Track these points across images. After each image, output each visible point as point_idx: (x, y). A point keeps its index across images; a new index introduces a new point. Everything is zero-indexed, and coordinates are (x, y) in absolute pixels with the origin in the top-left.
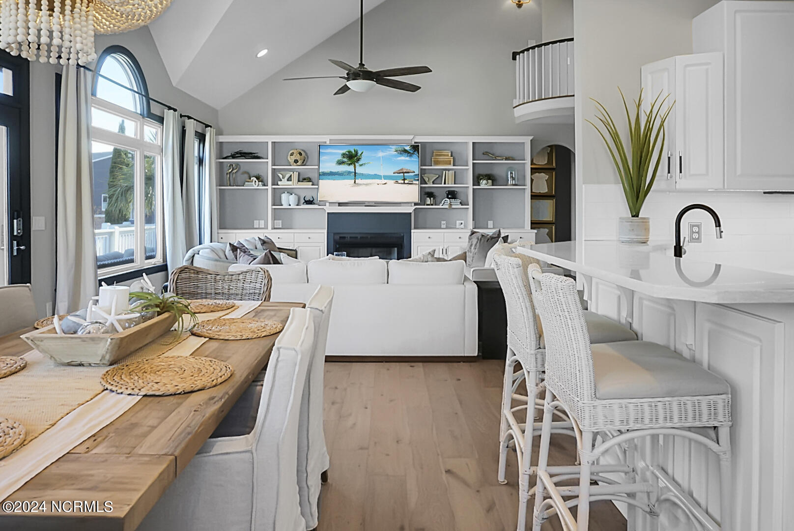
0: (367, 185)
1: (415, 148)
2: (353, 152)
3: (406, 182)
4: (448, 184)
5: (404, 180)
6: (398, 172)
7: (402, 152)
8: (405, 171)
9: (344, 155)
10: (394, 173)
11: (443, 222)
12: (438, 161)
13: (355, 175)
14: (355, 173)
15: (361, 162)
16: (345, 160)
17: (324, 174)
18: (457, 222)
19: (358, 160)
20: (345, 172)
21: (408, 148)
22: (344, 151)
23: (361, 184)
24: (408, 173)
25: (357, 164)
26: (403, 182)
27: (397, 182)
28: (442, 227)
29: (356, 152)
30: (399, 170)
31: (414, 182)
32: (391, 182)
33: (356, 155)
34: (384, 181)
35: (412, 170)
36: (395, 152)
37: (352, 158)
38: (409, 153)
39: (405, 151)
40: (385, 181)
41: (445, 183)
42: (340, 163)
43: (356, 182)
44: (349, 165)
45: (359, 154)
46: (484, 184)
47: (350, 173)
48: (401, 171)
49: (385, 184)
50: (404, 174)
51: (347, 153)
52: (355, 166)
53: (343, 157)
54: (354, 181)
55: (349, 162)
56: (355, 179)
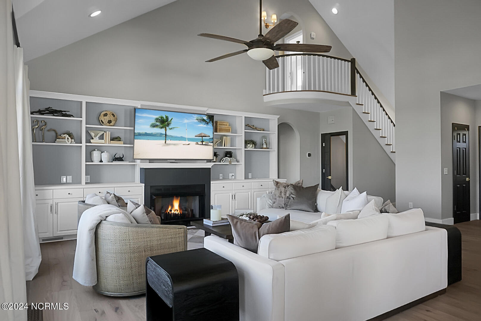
0: (174, 144)
1: (211, 117)
2: (165, 118)
3: (204, 143)
4: (227, 146)
5: (202, 142)
6: (198, 136)
7: (201, 121)
8: (203, 135)
9: (157, 120)
10: (196, 136)
11: (220, 175)
14: (166, 135)
15: (170, 127)
16: (158, 123)
17: (140, 134)
18: (230, 174)
20: (157, 134)
21: (205, 118)
22: (157, 117)
23: (170, 144)
24: (205, 136)
25: (167, 128)
26: (201, 143)
27: (197, 143)
28: (220, 178)
29: (167, 117)
30: (198, 135)
31: (209, 144)
32: (193, 143)
33: (167, 121)
34: (187, 142)
35: (207, 134)
36: (197, 121)
37: (164, 122)
38: (206, 122)
39: (204, 120)
40: (189, 142)
41: (224, 146)
42: (154, 126)
43: (166, 142)
44: (162, 128)
45: (169, 120)
46: (250, 147)
47: (161, 134)
48: (201, 135)
49: (188, 144)
50: (202, 138)
51: (160, 118)
52: (166, 129)
53: (157, 121)
54: (164, 141)
55: (161, 126)
56: (166, 139)
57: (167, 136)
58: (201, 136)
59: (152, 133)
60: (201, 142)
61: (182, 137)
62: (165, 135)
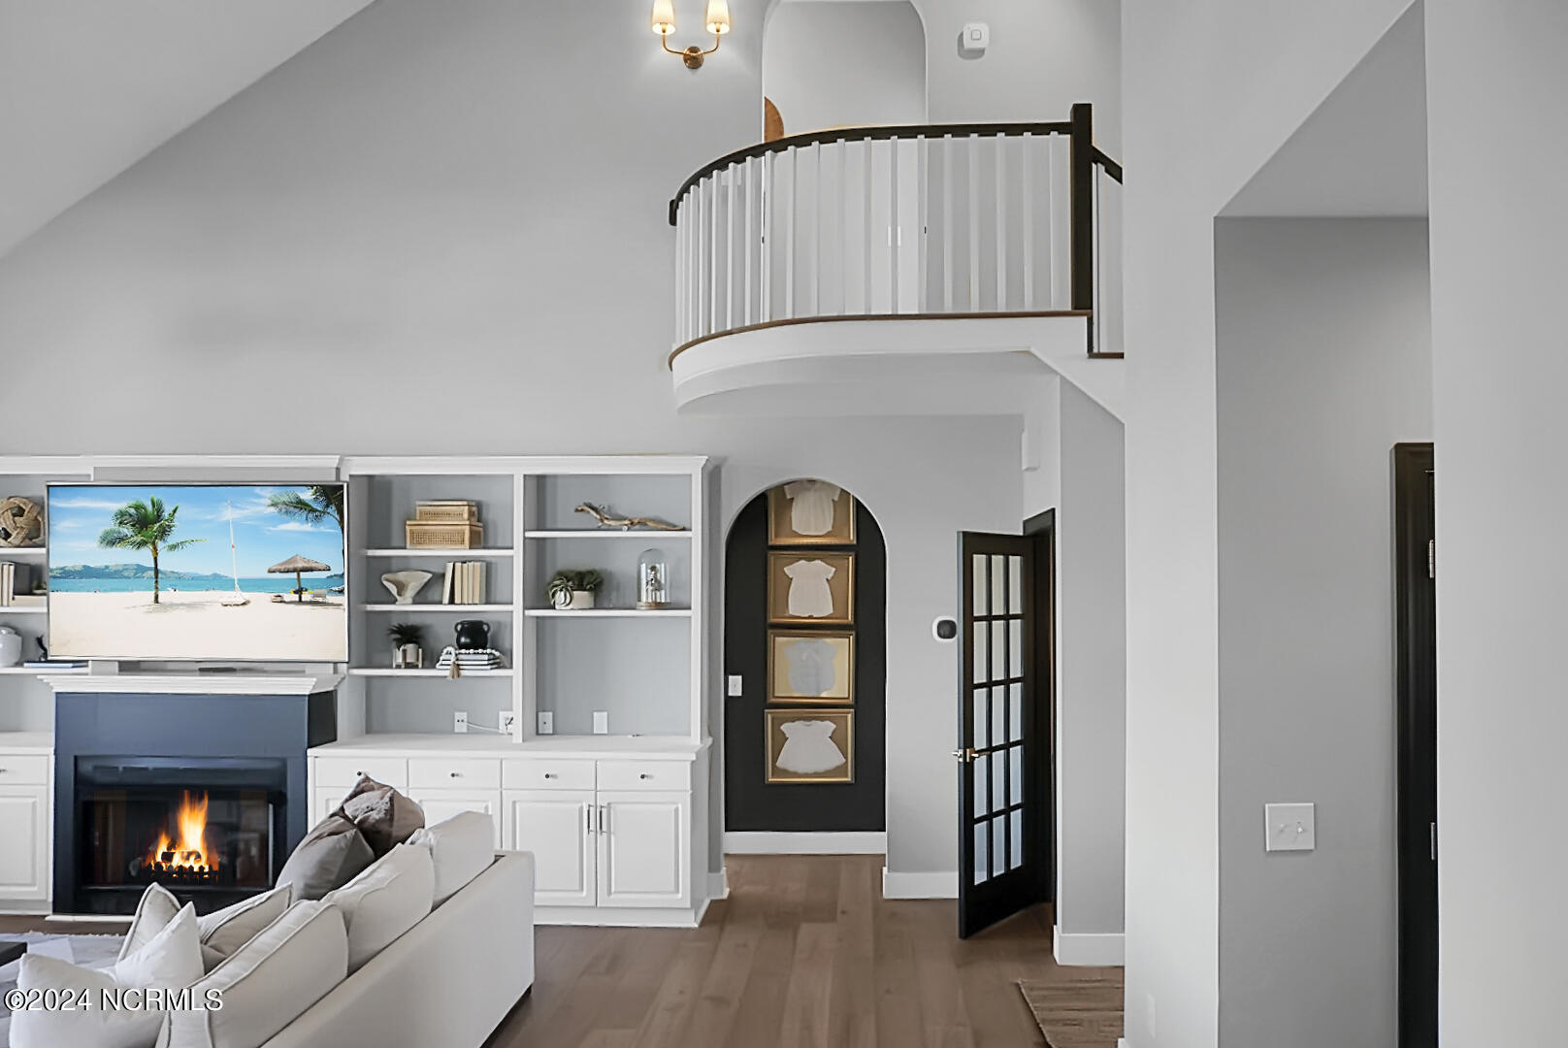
0: (191, 606)
1: (331, 494)
2: (150, 508)
3: (306, 597)
5: (299, 592)
6: (283, 568)
7: (292, 509)
8: (300, 565)
9: (122, 517)
10: (270, 572)
11: (458, 715)
12: (425, 533)
13: (157, 577)
14: (156, 571)
15: (171, 539)
16: (127, 530)
17: (65, 574)
19: (164, 532)
20: (126, 568)
21: (307, 495)
22: (122, 506)
23: (173, 606)
24: (312, 569)
25: (160, 544)
26: (296, 597)
27: (279, 600)
28: (456, 731)
29: (158, 508)
30: (279, 565)
31: (330, 599)
32: (262, 599)
33: (158, 517)
34: (239, 596)
35: (323, 562)
36: (272, 509)
37: (147, 525)
38: (313, 510)
39: (301, 505)
40: (246, 596)
41: (452, 601)
42: (112, 540)
43: (160, 600)
44: (141, 544)
45: (166, 515)
47: (140, 569)
48: (291, 566)
49: (244, 604)
50: (299, 575)
51: (132, 511)
52: (155, 549)
53: (121, 523)
54: (152, 594)
55: (139, 538)
56: (157, 588)
57: (160, 575)
58: (294, 570)
59: (107, 567)
60: (295, 592)
61: (216, 576)
62: (152, 573)
